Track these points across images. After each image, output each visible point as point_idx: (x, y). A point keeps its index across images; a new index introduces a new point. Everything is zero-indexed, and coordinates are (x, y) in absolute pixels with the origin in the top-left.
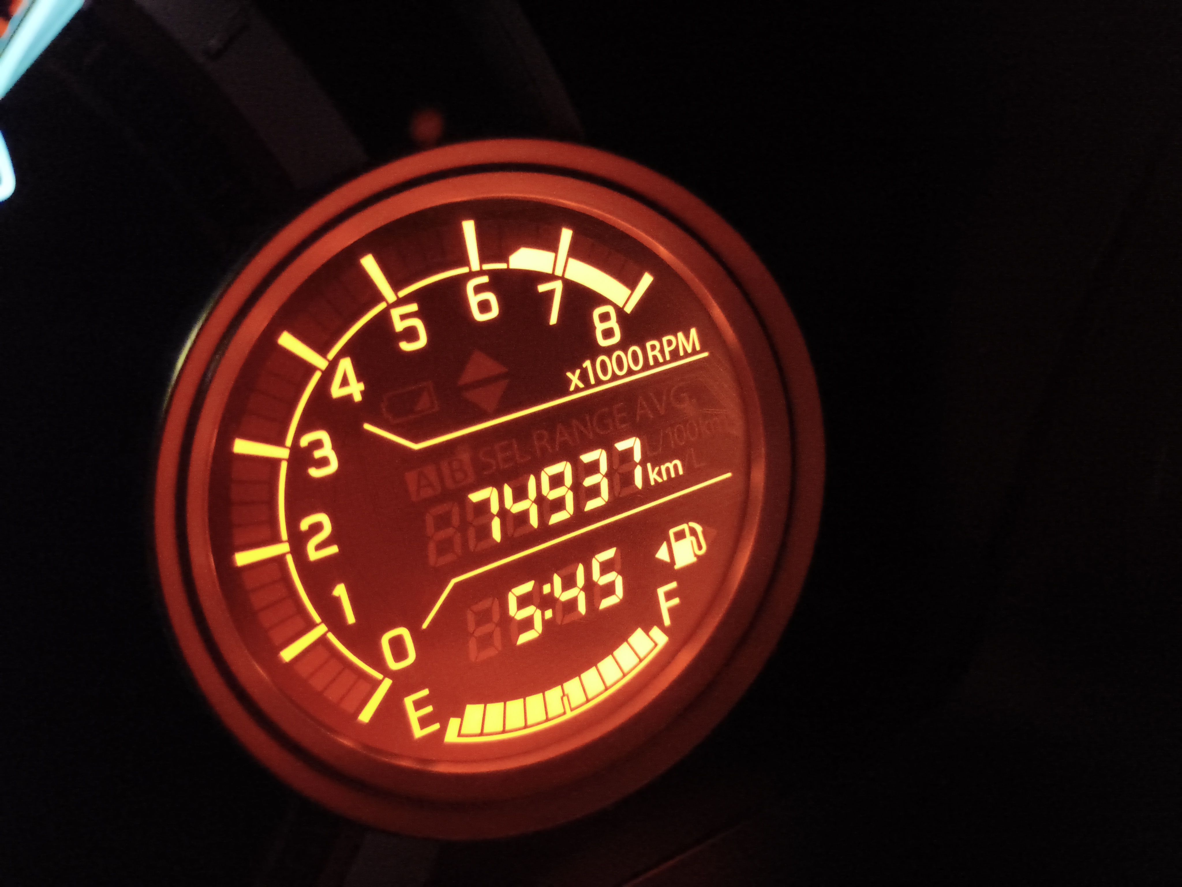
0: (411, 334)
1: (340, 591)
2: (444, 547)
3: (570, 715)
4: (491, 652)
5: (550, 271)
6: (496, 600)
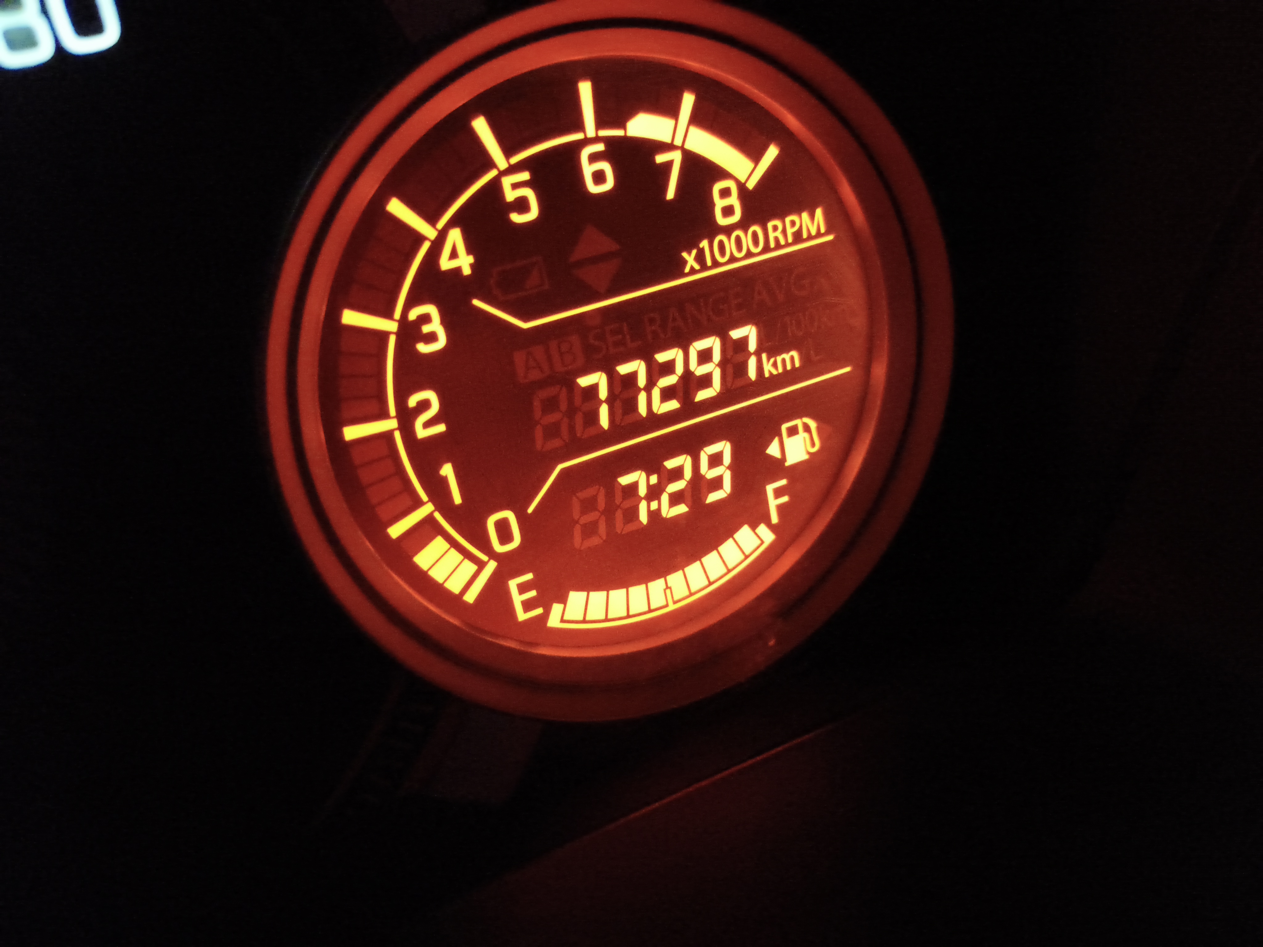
0: (522, 205)
1: (447, 470)
2: (552, 431)
3: (672, 607)
4: (595, 541)
5: (669, 140)
6: (602, 488)
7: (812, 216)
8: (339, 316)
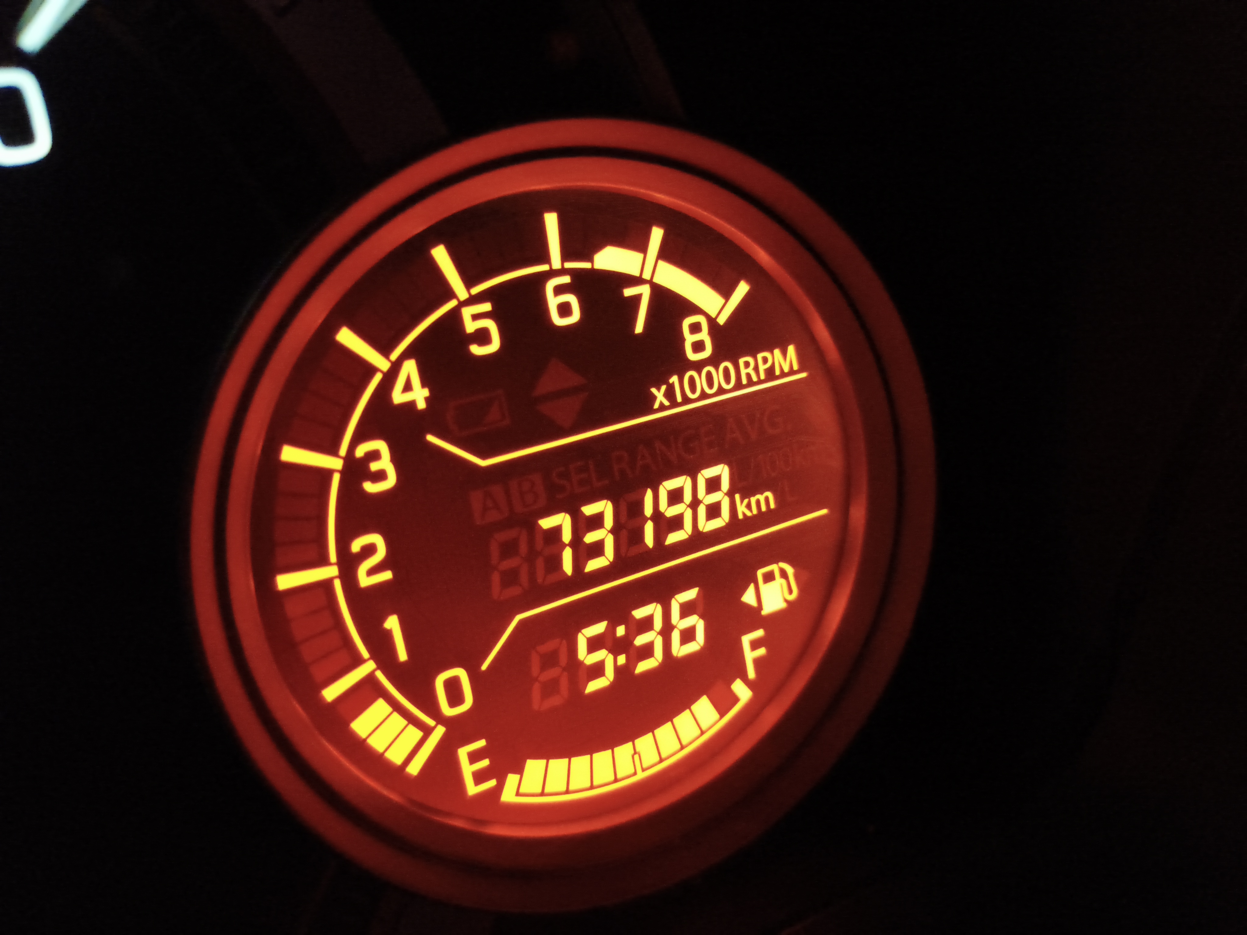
0: (482, 337)
1: (392, 623)
2: (511, 577)
3: (641, 776)
4: (555, 701)
5: (637, 273)
6: (564, 642)
7: (784, 353)
8: (278, 451)
